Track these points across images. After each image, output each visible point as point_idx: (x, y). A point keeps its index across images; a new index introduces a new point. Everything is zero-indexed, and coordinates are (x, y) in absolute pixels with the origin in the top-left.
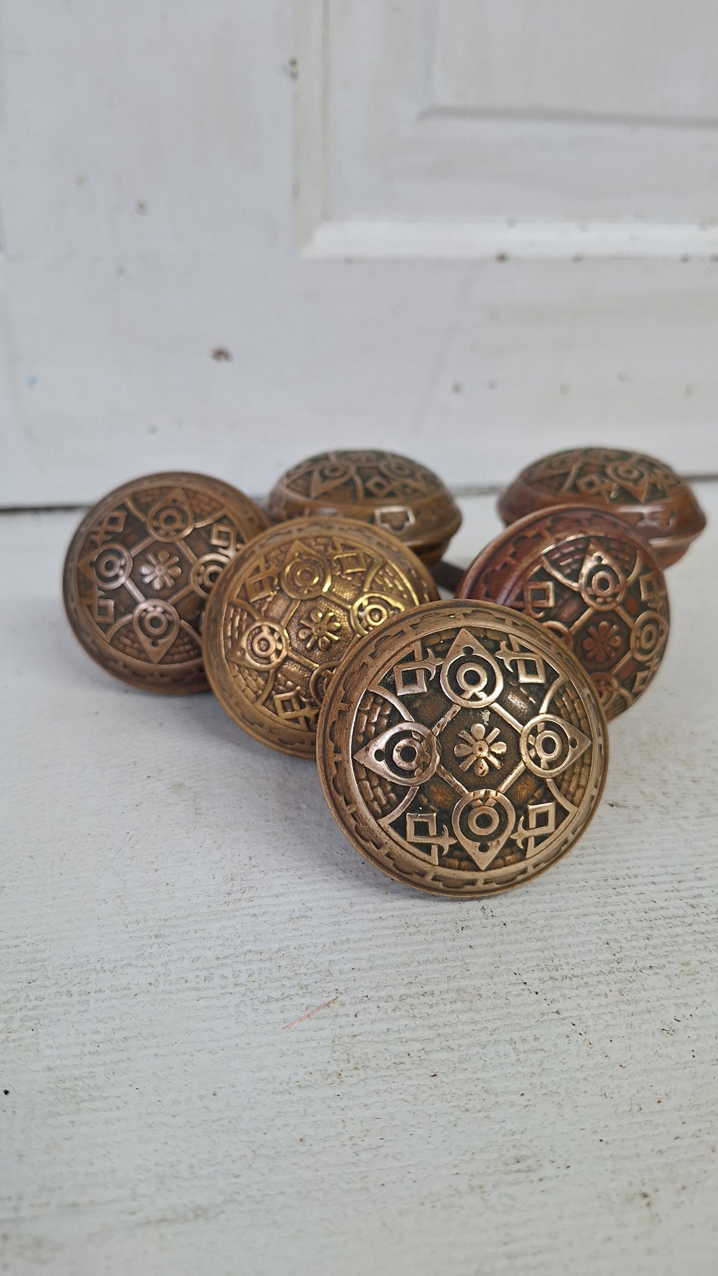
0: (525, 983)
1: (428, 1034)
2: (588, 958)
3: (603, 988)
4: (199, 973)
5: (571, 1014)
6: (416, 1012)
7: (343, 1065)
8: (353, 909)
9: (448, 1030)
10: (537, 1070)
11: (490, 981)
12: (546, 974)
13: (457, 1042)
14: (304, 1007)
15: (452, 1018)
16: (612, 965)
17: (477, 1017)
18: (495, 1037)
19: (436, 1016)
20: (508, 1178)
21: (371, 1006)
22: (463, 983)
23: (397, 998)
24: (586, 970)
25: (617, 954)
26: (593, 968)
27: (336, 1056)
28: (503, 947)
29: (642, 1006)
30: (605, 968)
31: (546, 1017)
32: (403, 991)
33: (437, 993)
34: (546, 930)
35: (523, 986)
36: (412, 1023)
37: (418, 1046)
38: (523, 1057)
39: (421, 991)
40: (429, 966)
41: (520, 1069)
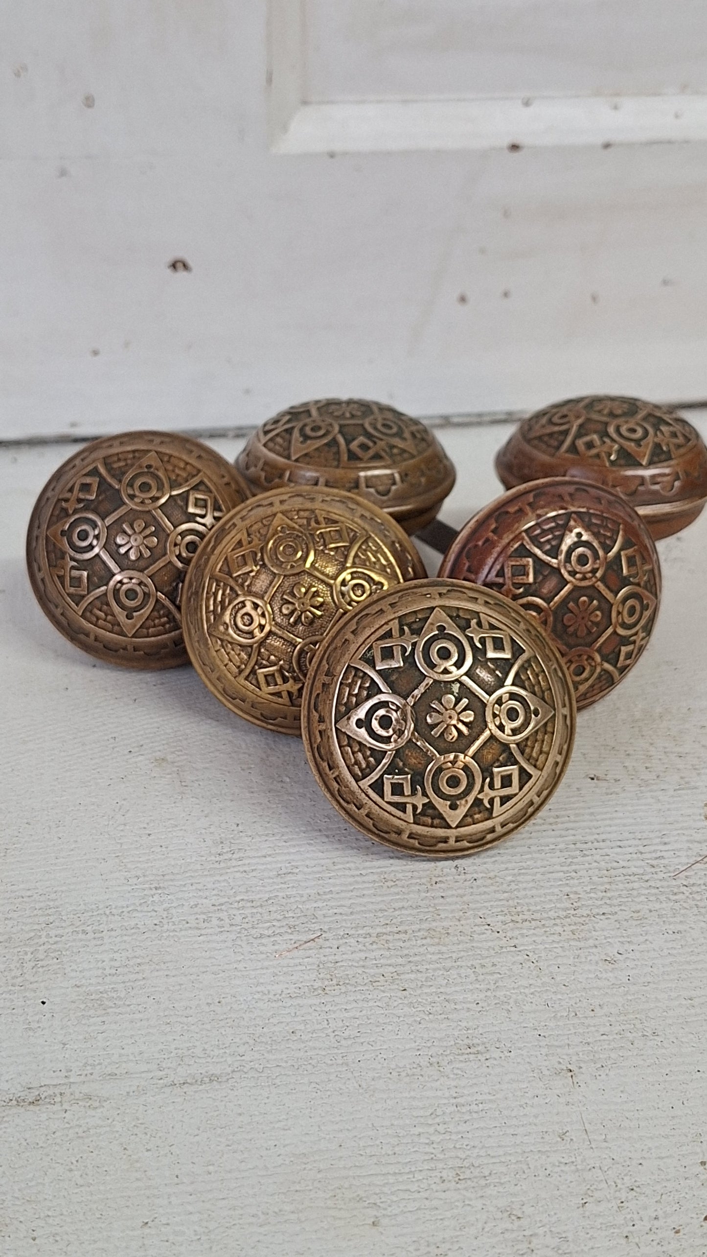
0: (489, 925)
1: (400, 961)
2: (548, 906)
3: (559, 929)
4: (198, 916)
5: (526, 948)
6: (391, 945)
7: (326, 983)
8: (336, 867)
9: (417, 958)
10: (492, 987)
11: (457, 923)
12: (508, 918)
13: (426, 967)
14: (293, 942)
15: (422, 950)
16: (569, 912)
17: (444, 949)
18: (458, 963)
19: (408, 948)
20: (461, 1058)
21: (352, 941)
22: (434, 924)
23: (375, 935)
24: (545, 915)
25: (575, 903)
26: (552, 914)
27: (321, 976)
28: (472, 897)
29: (591, 942)
30: (562, 914)
31: (504, 950)
32: (379, 930)
33: (410, 932)
34: (513, 884)
35: (487, 927)
36: (387, 953)
37: (391, 969)
38: (481, 978)
39: (396, 930)
40: (404, 912)
41: (478, 986)
